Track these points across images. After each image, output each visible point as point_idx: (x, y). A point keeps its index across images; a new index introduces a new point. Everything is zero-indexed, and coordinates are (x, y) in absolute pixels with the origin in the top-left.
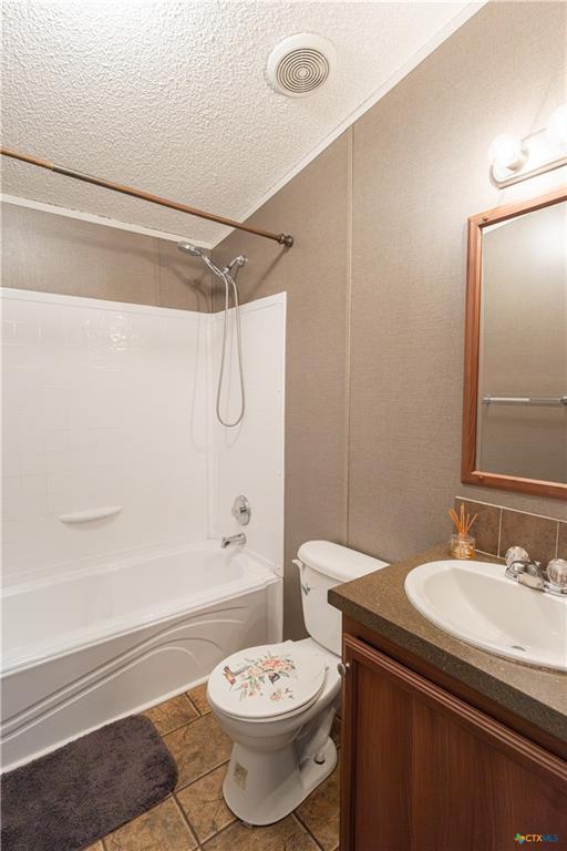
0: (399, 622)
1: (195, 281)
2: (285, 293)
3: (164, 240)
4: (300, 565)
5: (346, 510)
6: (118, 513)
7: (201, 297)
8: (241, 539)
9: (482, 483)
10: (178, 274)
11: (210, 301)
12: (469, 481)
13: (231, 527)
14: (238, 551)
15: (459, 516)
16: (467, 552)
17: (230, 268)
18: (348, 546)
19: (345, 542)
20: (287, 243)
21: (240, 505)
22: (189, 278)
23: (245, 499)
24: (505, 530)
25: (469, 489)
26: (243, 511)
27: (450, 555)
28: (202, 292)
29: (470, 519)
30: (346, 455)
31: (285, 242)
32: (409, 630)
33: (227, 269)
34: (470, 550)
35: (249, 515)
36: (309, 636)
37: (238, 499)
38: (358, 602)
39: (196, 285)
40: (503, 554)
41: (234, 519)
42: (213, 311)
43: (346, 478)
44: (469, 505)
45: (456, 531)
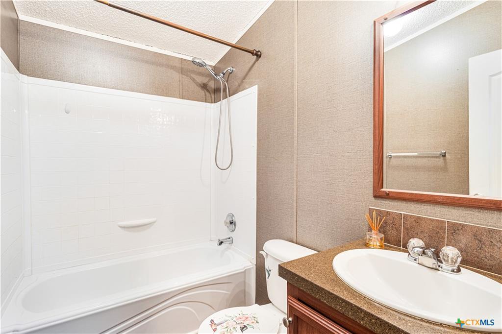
0: (327, 287)
1: (204, 84)
2: (257, 86)
3: (185, 60)
4: (264, 255)
5: (295, 219)
6: (154, 222)
7: (207, 94)
8: (230, 240)
9: (388, 196)
10: (194, 80)
11: (213, 96)
12: (379, 195)
13: (224, 233)
14: (228, 248)
15: (372, 219)
16: (378, 244)
17: (224, 74)
18: (297, 243)
19: (295, 240)
20: (258, 55)
21: (230, 219)
22: (200, 82)
23: (233, 215)
24: (406, 229)
25: (379, 201)
26: (231, 223)
27: (366, 245)
28: (208, 90)
29: (380, 222)
30: (295, 184)
31: (256, 55)
32: (335, 293)
33: (222, 75)
34: (381, 243)
35: (235, 225)
36: (271, 302)
37: (228, 215)
38: (298, 273)
39: (204, 87)
40: (405, 246)
41: (226, 227)
42: (215, 101)
43: (295, 199)
44: (379, 213)
45: (370, 230)
